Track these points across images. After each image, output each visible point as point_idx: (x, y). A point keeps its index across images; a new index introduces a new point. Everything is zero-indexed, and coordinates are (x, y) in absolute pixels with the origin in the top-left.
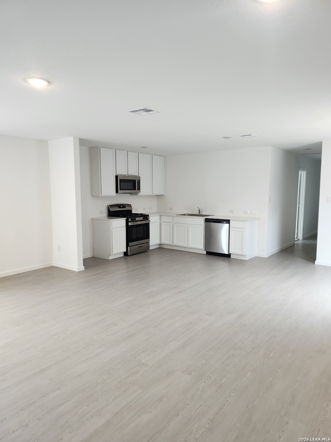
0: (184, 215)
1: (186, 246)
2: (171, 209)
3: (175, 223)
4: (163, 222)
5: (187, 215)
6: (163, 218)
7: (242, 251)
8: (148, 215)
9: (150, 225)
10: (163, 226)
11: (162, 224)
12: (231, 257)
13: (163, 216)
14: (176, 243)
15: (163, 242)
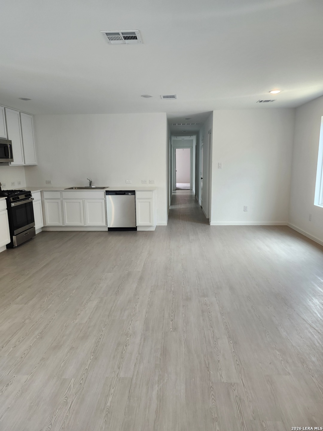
0: (72, 188)
1: (82, 224)
2: (49, 182)
3: (65, 199)
4: (47, 199)
5: (75, 189)
6: (46, 195)
7: (150, 222)
8: (30, 192)
9: (33, 203)
10: (47, 205)
11: (46, 201)
12: (137, 230)
13: (45, 191)
14: (67, 223)
15: (49, 223)
